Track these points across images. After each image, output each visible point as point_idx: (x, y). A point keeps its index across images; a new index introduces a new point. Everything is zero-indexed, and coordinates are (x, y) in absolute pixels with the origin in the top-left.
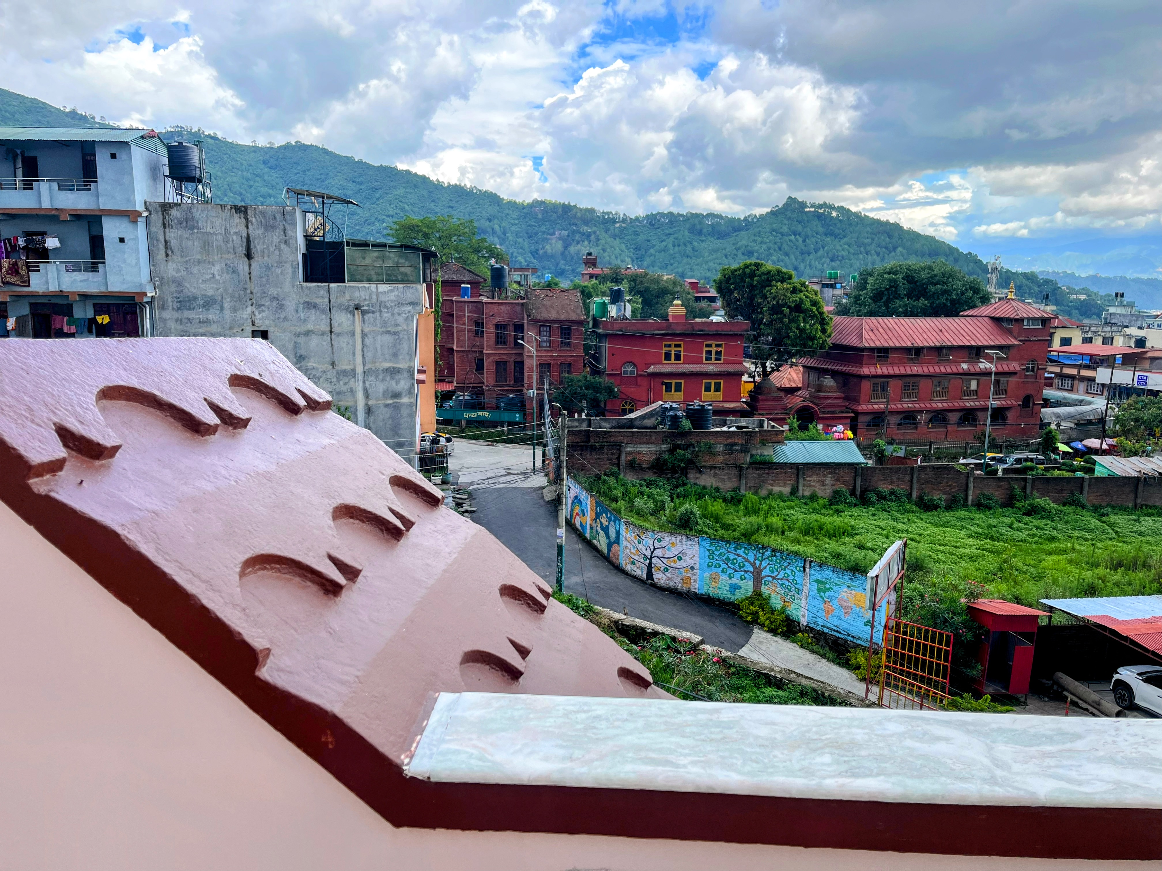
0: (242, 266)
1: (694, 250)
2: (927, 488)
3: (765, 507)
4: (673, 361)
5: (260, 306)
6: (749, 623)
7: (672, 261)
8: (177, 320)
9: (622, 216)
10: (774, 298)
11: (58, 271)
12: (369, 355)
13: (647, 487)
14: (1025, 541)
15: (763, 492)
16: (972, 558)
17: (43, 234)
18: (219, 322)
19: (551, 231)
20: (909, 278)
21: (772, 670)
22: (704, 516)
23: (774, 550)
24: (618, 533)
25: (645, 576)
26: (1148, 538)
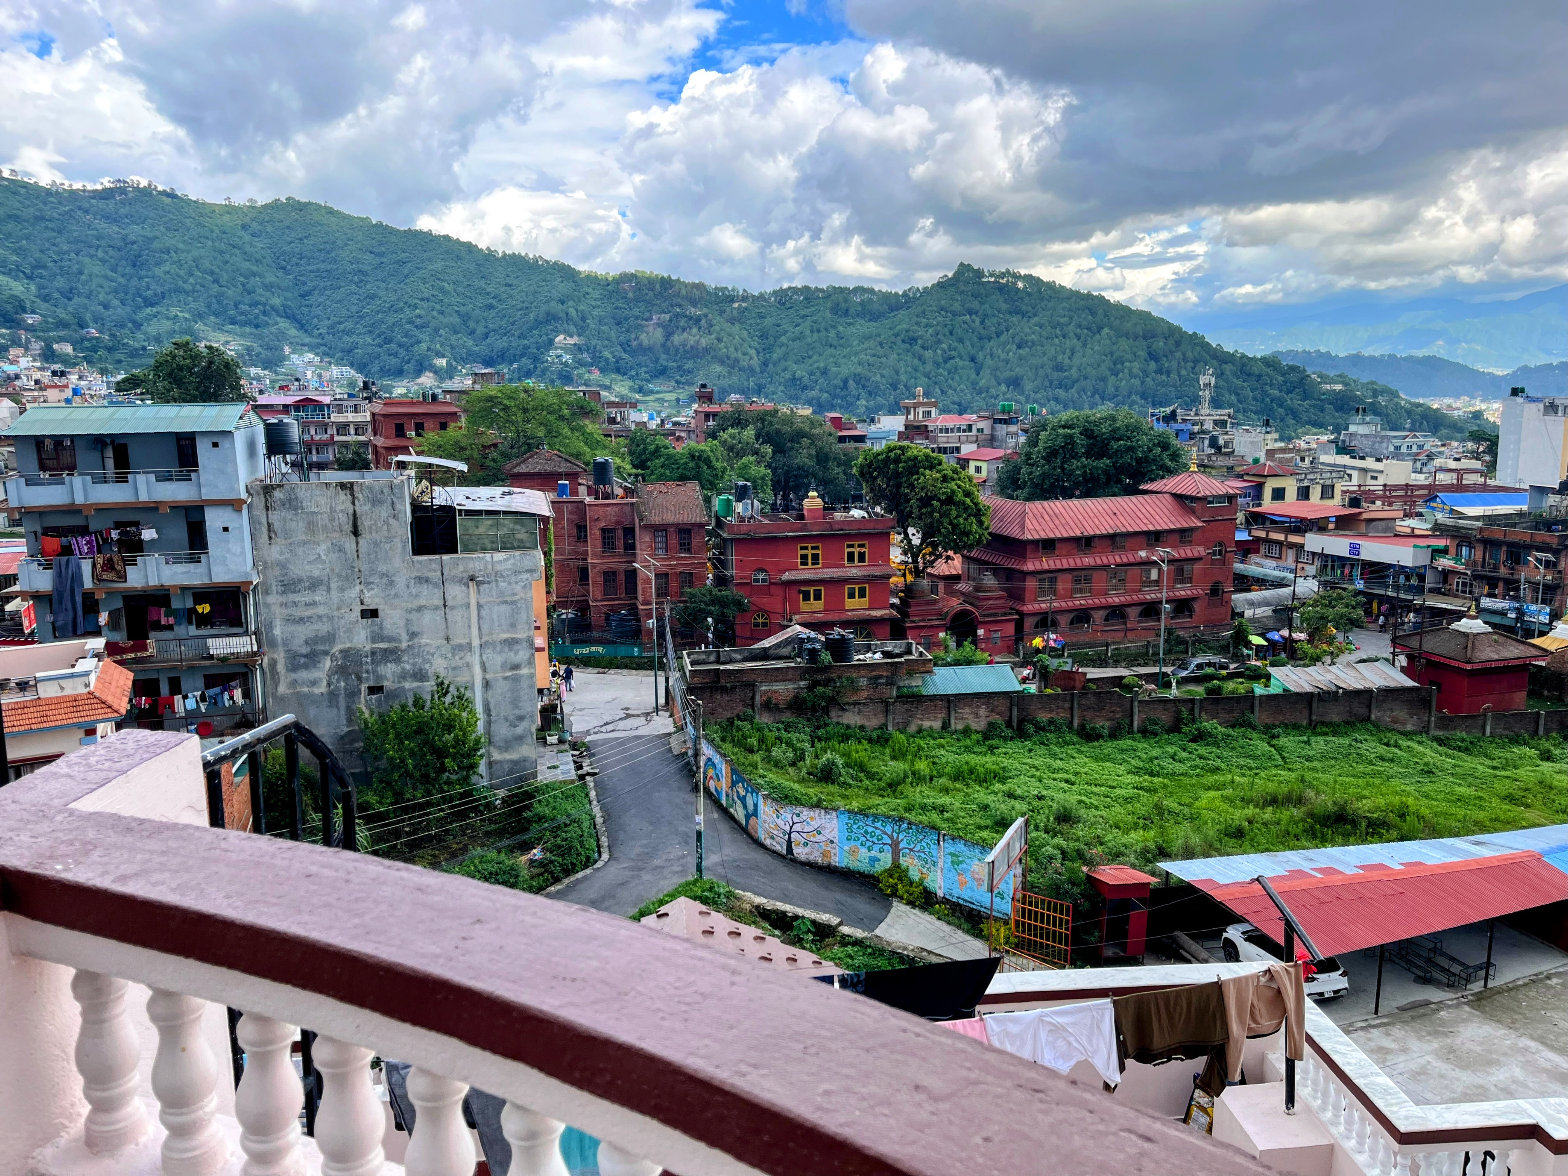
0: (349, 543)
1: (840, 337)
2: (1089, 715)
3: (913, 748)
4: (810, 566)
5: (369, 584)
6: (888, 895)
7: (810, 353)
8: (281, 605)
9: (741, 293)
10: (923, 489)
11: (157, 564)
12: (485, 628)
13: (786, 730)
14: (1185, 774)
15: (912, 729)
16: (1128, 800)
17: (136, 524)
18: (325, 604)
19: (647, 315)
20: (1087, 433)
21: (905, 949)
22: (847, 765)
23: (910, 823)
24: (756, 806)
25: (785, 852)
26: (1315, 763)
